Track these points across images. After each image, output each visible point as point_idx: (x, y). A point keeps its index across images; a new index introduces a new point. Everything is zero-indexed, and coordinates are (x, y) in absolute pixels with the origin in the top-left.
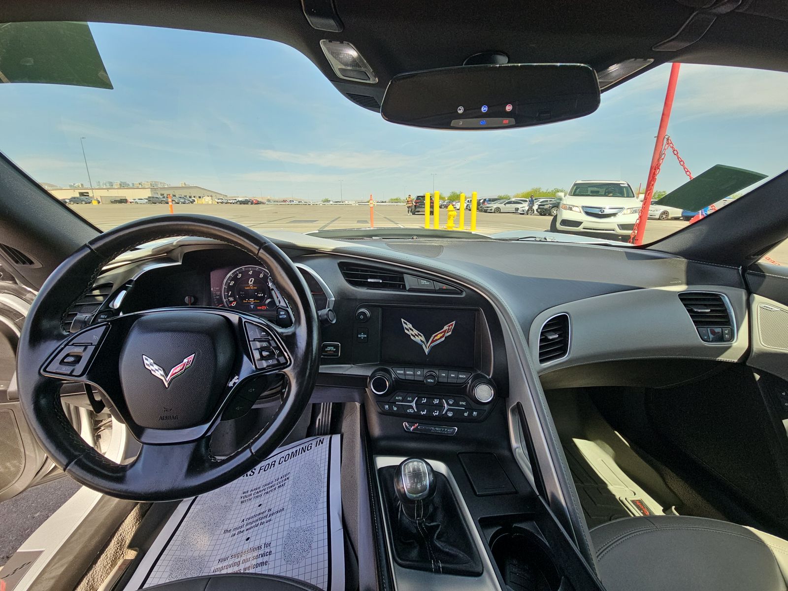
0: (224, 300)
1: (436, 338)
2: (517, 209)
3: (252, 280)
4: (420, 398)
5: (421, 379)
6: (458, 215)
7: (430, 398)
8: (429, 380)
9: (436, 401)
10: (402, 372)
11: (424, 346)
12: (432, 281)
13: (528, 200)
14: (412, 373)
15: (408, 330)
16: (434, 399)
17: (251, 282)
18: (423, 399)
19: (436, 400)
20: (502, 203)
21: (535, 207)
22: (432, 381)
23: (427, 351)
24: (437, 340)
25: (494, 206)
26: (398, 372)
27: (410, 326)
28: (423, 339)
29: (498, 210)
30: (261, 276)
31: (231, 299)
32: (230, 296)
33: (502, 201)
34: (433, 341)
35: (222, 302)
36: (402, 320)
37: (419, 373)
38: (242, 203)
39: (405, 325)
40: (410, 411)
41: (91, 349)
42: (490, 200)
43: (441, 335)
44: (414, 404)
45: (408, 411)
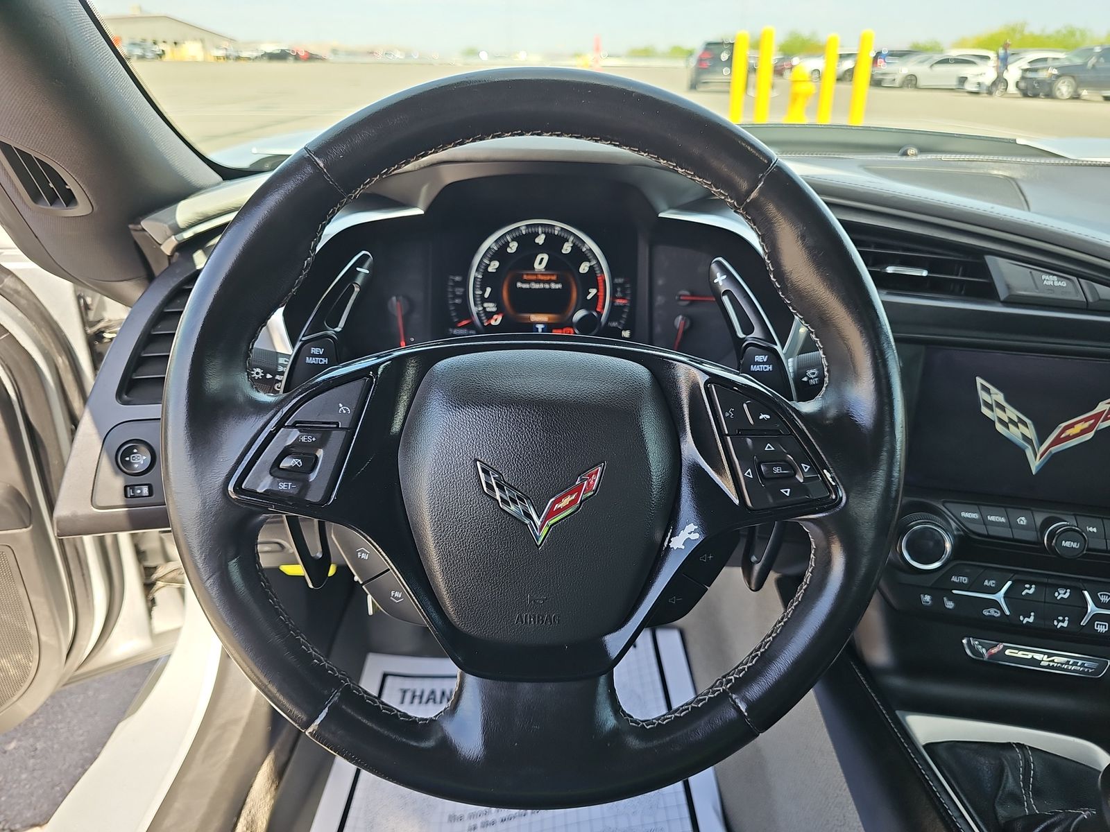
0: (474, 310)
1: (1069, 432)
2: (963, 80)
3: (542, 259)
4: (1018, 585)
5: (1031, 536)
6: (817, 95)
7: (1046, 585)
8: (1067, 544)
9: (1063, 594)
10: (975, 516)
11: (1029, 453)
12: (1074, 279)
13: (992, 54)
14: (1003, 520)
15: (990, 407)
16: (1056, 587)
17: (541, 262)
18: (1027, 586)
19: (1062, 591)
20: (922, 62)
21: (1013, 74)
22: (1075, 545)
23: (1035, 464)
24: (1069, 438)
25: (903, 69)
26: (963, 514)
27: (999, 397)
28: (1031, 432)
29: (911, 82)
30: (567, 248)
31: (491, 307)
32: (489, 300)
33: (922, 57)
34: (1058, 441)
35: (469, 314)
36: (979, 381)
37: (1022, 521)
38: (272, 57)
39: (983, 395)
40: (993, 612)
41: (337, 439)
42: (893, 54)
43: (1086, 425)
44: (999, 597)
45: (986, 613)
